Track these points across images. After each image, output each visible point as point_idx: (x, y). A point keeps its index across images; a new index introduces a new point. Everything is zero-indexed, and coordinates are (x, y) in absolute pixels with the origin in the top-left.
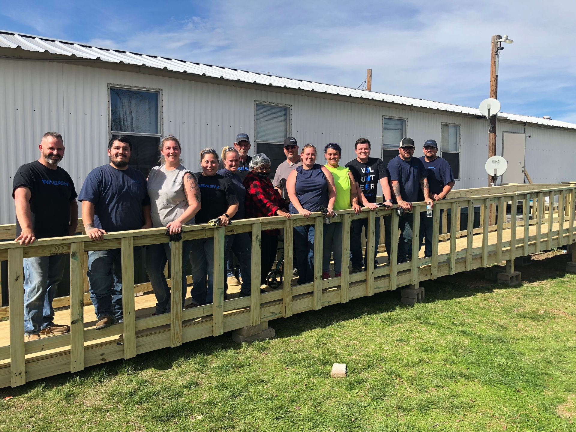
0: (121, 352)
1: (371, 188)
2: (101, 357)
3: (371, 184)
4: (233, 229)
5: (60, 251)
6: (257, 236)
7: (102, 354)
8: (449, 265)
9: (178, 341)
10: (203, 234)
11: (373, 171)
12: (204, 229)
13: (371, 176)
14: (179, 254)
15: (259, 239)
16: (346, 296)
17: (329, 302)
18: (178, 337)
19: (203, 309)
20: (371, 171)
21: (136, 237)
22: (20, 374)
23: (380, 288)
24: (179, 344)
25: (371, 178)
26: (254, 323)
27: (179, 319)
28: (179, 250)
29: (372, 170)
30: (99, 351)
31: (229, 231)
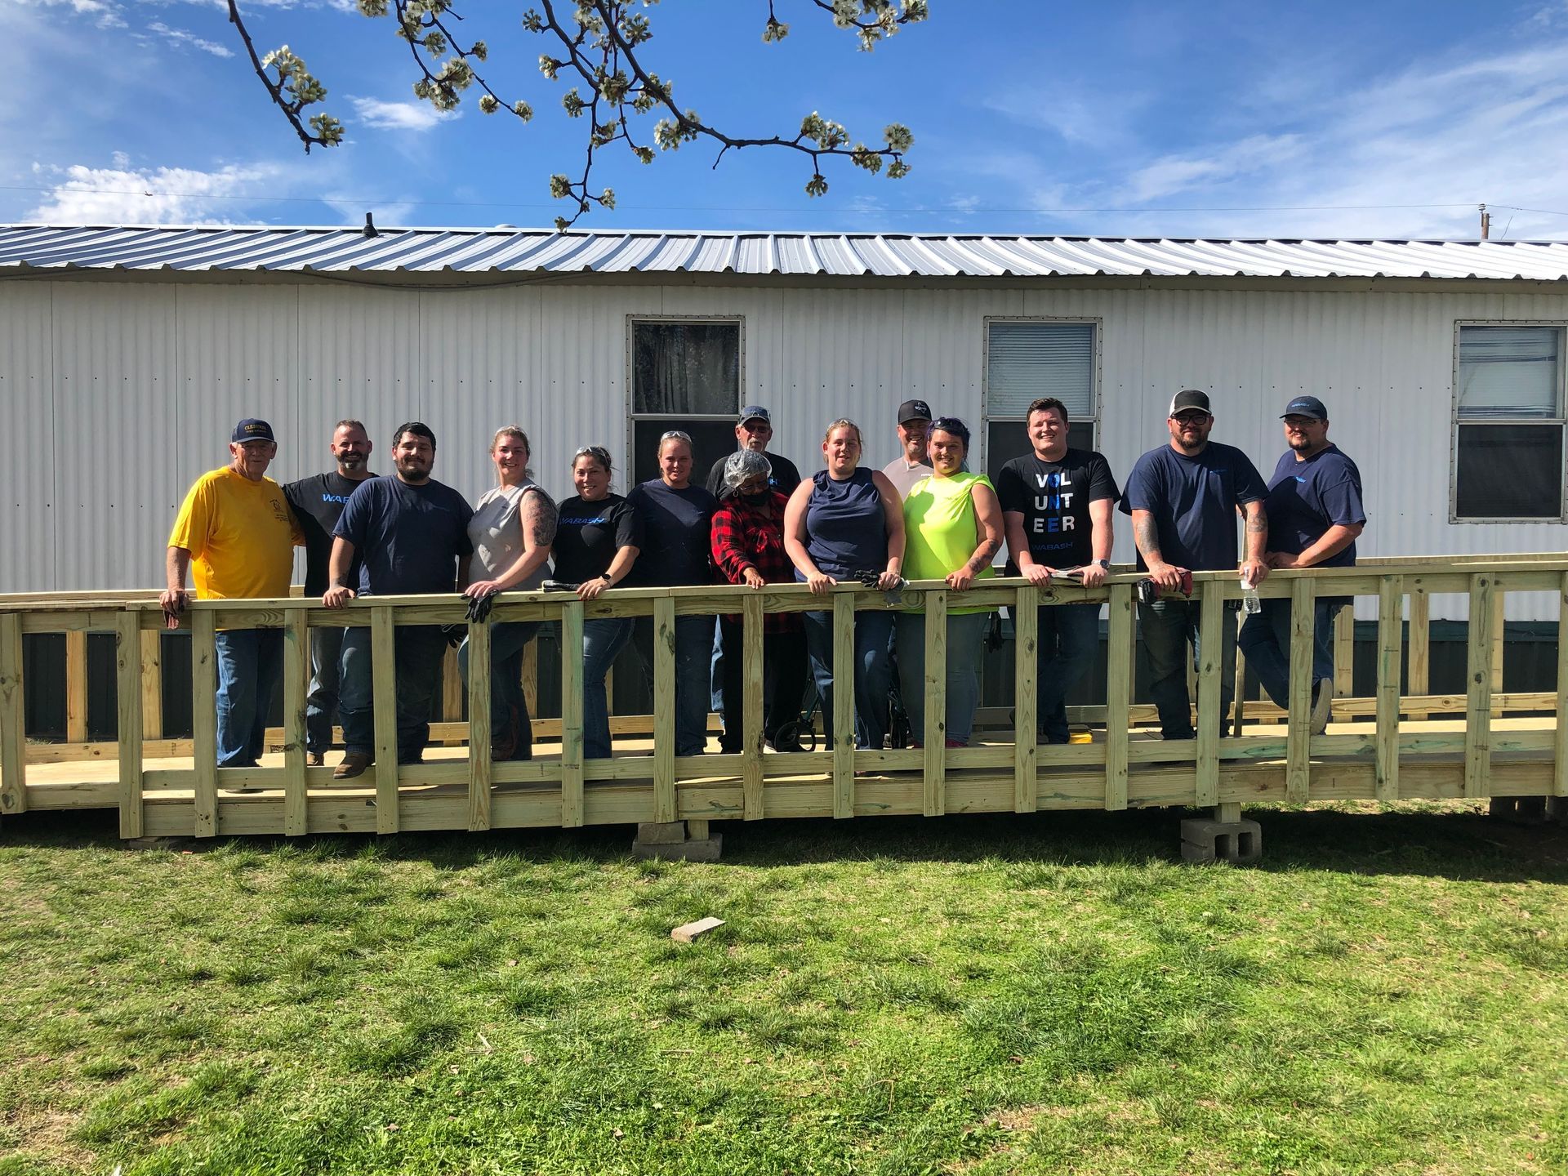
0: (372, 821)
1: (1065, 529)
2: (340, 821)
3: (1065, 519)
4: (607, 606)
5: (271, 622)
6: (664, 626)
7: (341, 817)
8: (1374, 768)
9: (481, 821)
10: (539, 613)
11: (1069, 483)
12: (534, 601)
13: (1062, 496)
14: (481, 648)
15: (667, 633)
16: (936, 799)
17: (885, 807)
18: (480, 813)
19: (542, 767)
20: (1063, 483)
21: (398, 609)
22: (207, 818)
23: (1069, 797)
24: (483, 827)
25: (1062, 500)
26: (660, 819)
27: (484, 778)
28: (481, 640)
29: (1066, 480)
30: (338, 809)
31: (599, 611)
